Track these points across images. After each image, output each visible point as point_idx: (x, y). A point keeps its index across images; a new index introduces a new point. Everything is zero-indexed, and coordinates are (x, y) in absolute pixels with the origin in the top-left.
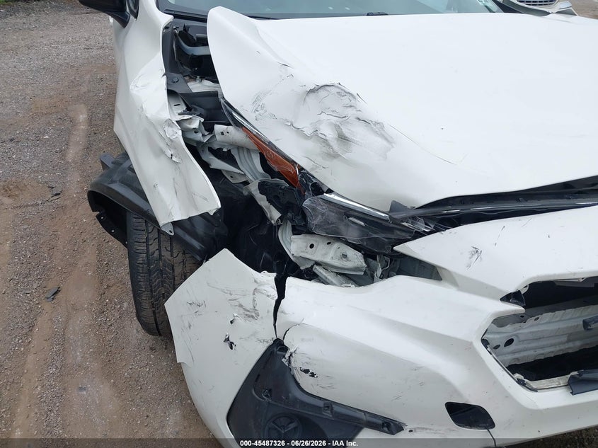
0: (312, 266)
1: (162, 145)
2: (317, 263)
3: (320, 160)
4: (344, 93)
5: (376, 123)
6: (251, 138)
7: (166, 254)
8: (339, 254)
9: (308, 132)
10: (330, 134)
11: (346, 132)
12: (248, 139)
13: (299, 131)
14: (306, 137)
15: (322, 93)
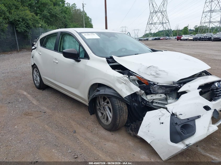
0: (153, 100)
1: (123, 81)
2: (154, 99)
3: (153, 79)
4: (154, 67)
5: (163, 71)
6: (137, 77)
7: (122, 105)
8: (159, 96)
9: (149, 74)
10: (155, 74)
11: (158, 73)
12: (137, 78)
13: (148, 74)
14: (149, 75)
15: (150, 68)
